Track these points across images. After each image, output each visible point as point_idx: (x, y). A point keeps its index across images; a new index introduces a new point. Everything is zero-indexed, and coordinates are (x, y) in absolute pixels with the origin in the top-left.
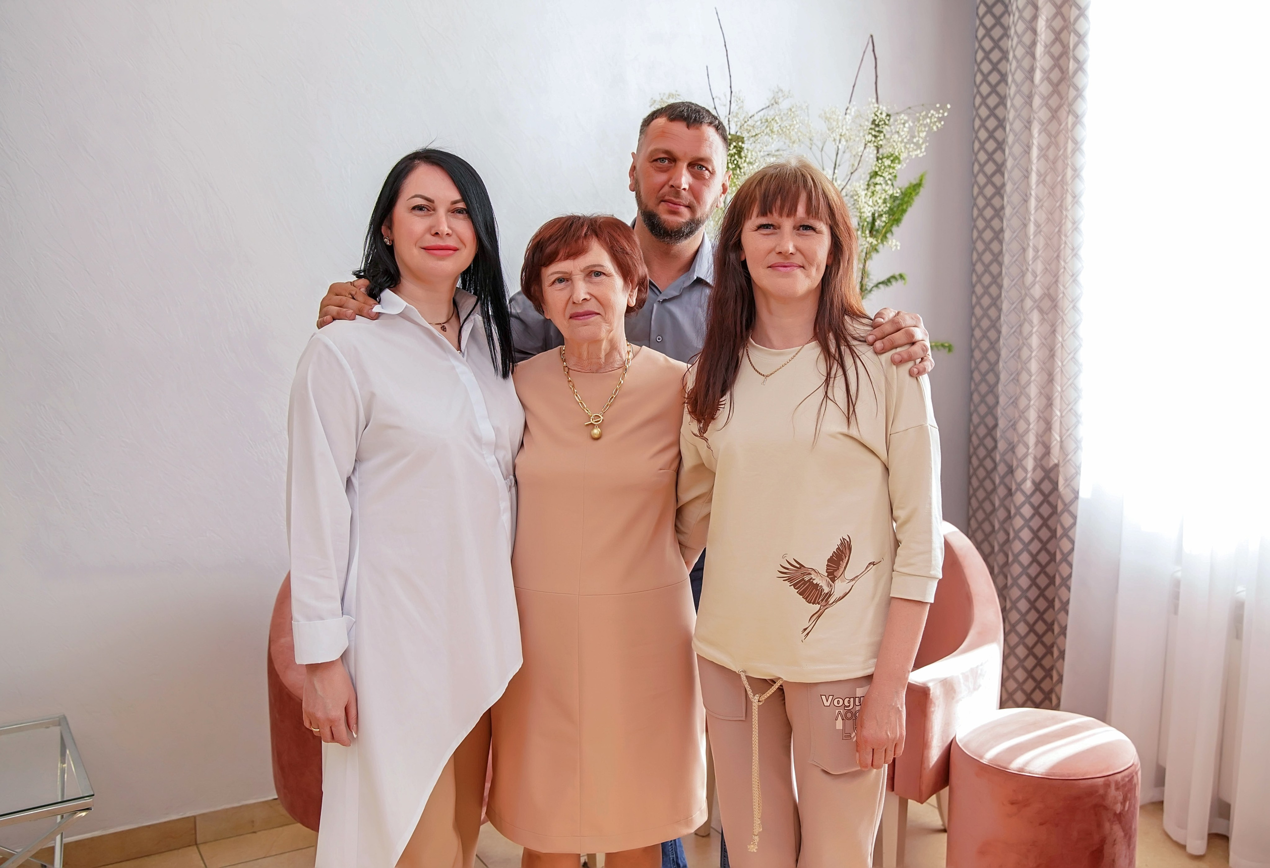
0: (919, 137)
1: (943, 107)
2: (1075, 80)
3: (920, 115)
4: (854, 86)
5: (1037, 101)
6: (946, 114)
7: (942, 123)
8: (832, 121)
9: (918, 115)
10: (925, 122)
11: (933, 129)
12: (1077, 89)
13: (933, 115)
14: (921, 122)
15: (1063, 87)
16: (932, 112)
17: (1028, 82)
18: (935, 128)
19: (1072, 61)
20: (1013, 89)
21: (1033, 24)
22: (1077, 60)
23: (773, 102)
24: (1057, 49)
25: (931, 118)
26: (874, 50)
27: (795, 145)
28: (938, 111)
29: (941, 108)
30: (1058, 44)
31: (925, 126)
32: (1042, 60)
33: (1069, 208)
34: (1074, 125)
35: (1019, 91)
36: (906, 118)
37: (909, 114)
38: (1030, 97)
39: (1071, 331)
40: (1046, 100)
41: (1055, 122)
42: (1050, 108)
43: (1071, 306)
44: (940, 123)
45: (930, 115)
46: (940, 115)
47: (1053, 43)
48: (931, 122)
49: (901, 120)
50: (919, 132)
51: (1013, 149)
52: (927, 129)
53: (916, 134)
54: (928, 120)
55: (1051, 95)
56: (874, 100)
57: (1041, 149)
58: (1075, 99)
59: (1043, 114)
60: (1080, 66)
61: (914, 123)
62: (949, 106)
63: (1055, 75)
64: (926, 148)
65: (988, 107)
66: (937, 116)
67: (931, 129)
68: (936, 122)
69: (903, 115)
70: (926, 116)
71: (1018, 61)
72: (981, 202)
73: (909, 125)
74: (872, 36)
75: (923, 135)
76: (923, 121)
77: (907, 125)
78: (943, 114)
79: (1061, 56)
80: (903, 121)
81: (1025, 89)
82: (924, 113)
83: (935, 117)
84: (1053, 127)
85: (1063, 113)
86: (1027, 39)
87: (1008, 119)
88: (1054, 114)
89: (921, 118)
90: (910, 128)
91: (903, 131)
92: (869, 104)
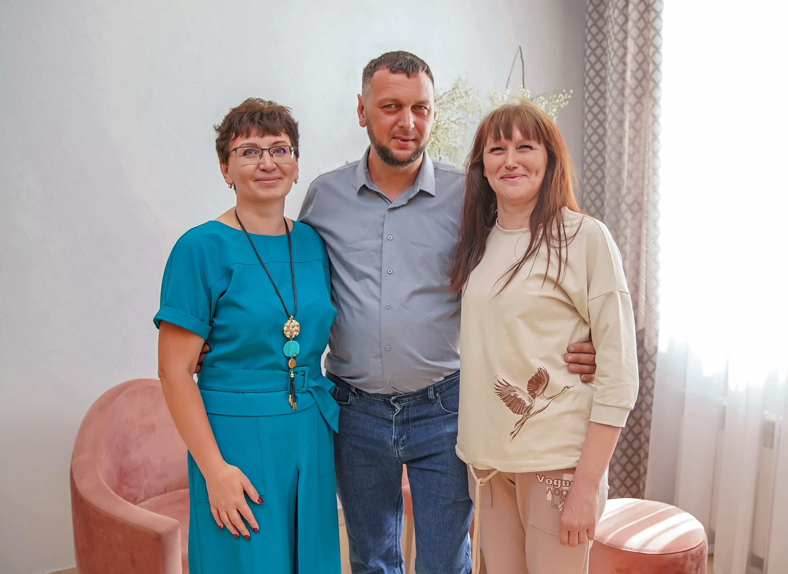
0: (552, 111)
1: (568, 92)
2: (654, 76)
3: (553, 97)
4: (509, 79)
5: (627, 91)
6: (569, 97)
7: (567, 102)
8: (494, 99)
9: (551, 97)
10: (556, 102)
11: (560, 106)
12: (654, 81)
13: (561, 97)
14: (553, 102)
15: (644, 83)
16: (560, 95)
17: (621, 80)
18: (562, 106)
19: (651, 65)
20: (611, 85)
21: (624, 43)
22: (654, 63)
23: (455, 86)
24: (640, 58)
25: (559, 99)
26: (521, 57)
27: (470, 115)
28: (564, 95)
29: (566, 92)
30: (641, 54)
31: (556, 104)
32: (631, 65)
33: (651, 159)
34: (653, 106)
35: (615, 86)
36: (543, 99)
37: (545, 97)
38: (623, 88)
39: (652, 241)
40: (634, 90)
41: (639, 105)
42: (636, 95)
43: (652, 224)
44: (566, 102)
45: (559, 97)
46: (566, 97)
47: (638, 53)
48: (560, 102)
49: (540, 100)
50: (552, 109)
51: (611, 124)
52: (557, 106)
53: (550, 110)
54: (558, 101)
55: (637, 87)
56: (522, 86)
57: (631, 122)
58: (654, 89)
59: (632, 100)
60: (657, 67)
61: (548, 102)
62: (571, 91)
63: (640, 75)
64: (557, 119)
65: (593, 99)
66: (563, 98)
67: (559, 107)
68: (563, 102)
69: (541, 97)
70: (557, 98)
71: (614, 67)
72: (589, 160)
73: (546, 103)
74: (520, 47)
75: (554, 110)
76: (555, 101)
77: (544, 103)
78: (568, 96)
79: (643, 62)
80: (541, 101)
81: (619, 85)
82: (555, 96)
83: (562, 99)
84: (638, 108)
85: (644, 100)
86: (620, 52)
87: (608, 105)
88: (639, 100)
89: (553, 99)
90: (546, 105)
91: (541, 107)
92: (519, 89)
